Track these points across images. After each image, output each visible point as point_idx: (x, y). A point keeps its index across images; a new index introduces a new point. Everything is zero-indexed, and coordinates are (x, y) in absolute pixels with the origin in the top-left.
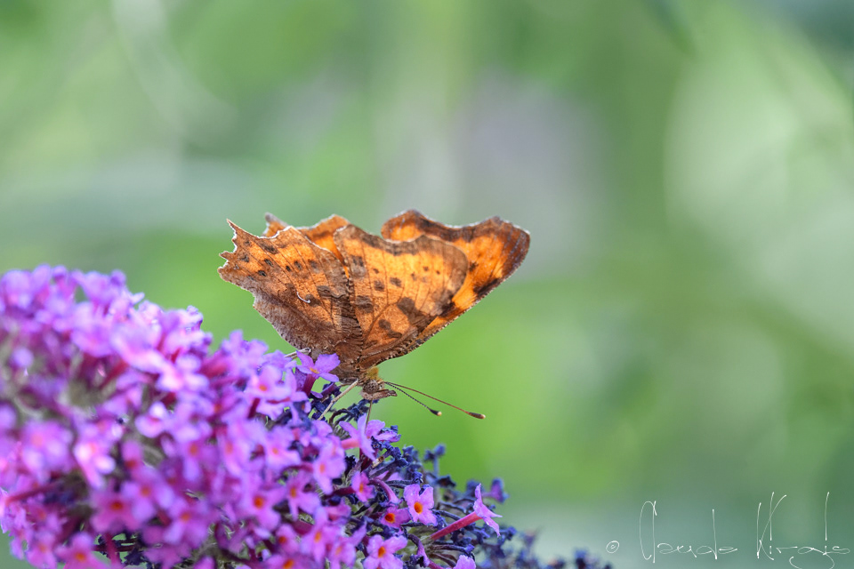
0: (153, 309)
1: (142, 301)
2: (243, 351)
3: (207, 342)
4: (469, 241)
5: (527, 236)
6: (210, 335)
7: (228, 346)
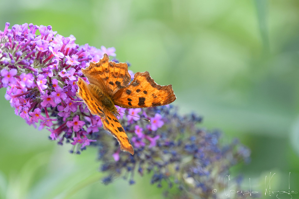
0: (61, 37)
1: (57, 34)
2: (89, 50)
3: (77, 47)
4: (159, 90)
5: (175, 98)
6: (78, 45)
7: (84, 49)
